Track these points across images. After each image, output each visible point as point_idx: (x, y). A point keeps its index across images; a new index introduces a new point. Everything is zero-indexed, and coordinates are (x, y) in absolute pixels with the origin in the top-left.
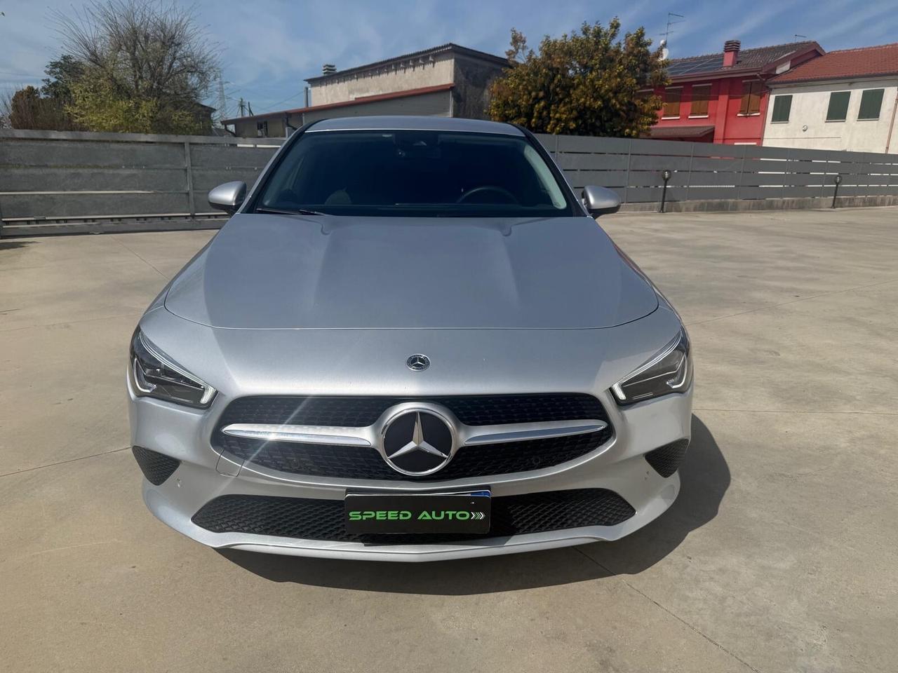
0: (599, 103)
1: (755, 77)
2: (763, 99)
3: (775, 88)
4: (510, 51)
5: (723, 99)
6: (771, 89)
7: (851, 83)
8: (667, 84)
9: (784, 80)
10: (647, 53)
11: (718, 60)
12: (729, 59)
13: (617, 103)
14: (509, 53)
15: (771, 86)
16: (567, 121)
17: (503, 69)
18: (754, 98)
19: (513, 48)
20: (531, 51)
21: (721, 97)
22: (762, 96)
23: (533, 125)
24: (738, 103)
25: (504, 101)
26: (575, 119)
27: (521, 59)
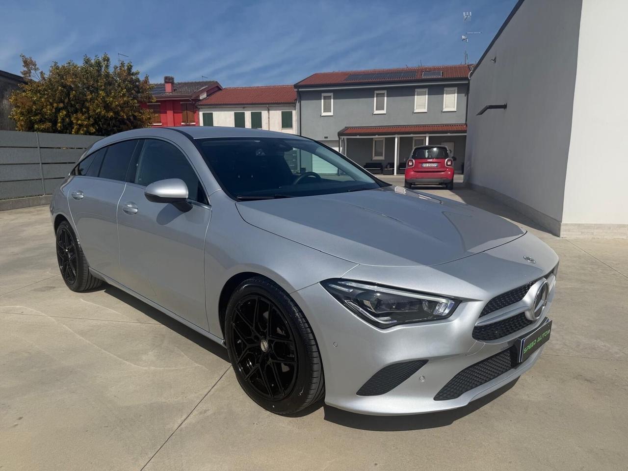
0: (111, 114)
1: (188, 100)
2: (195, 114)
3: (202, 108)
4: (24, 71)
5: (170, 113)
6: (199, 109)
7: (244, 108)
8: (153, 101)
9: (205, 103)
10: (138, 80)
11: (161, 88)
12: (168, 87)
13: (124, 115)
14: (25, 73)
15: (199, 107)
16: (87, 126)
17: (19, 85)
18: (190, 113)
19: (26, 69)
20: (42, 72)
21: (168, 112)
22: (195, 112)
23: (59, 129)
24: (180, 116)
25: (28, 110)
26: (93, 125)
27: (35, 77)
